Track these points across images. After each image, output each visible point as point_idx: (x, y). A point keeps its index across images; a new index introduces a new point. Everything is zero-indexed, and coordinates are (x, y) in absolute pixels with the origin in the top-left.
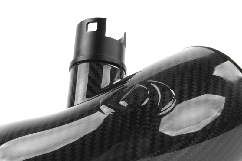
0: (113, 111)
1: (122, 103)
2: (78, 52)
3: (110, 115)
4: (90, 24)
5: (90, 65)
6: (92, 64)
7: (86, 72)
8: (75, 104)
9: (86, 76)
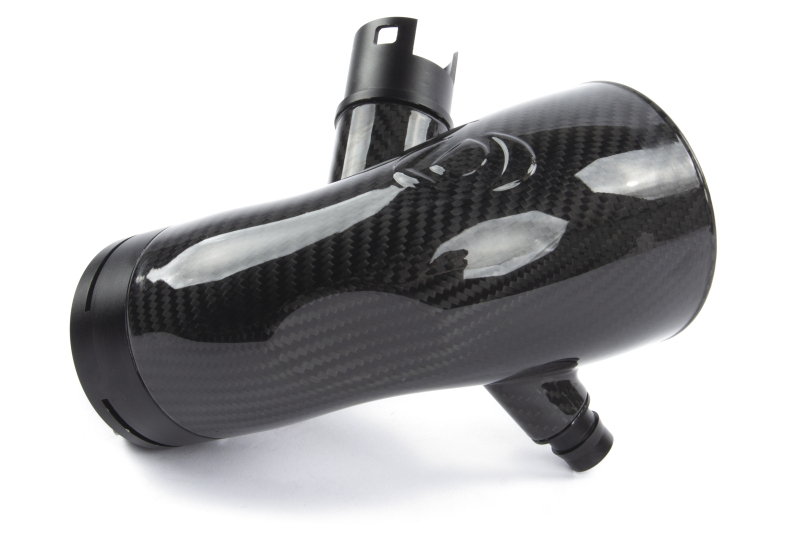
0: (416, 181)
1: (435, 169)
2: (353, 85)
3: (409, 189)
4: (382, 31)
5: (378, 108)
6: (383, 107)
7: (369, 123)
8: (343, 177)
9: (368, 130)
